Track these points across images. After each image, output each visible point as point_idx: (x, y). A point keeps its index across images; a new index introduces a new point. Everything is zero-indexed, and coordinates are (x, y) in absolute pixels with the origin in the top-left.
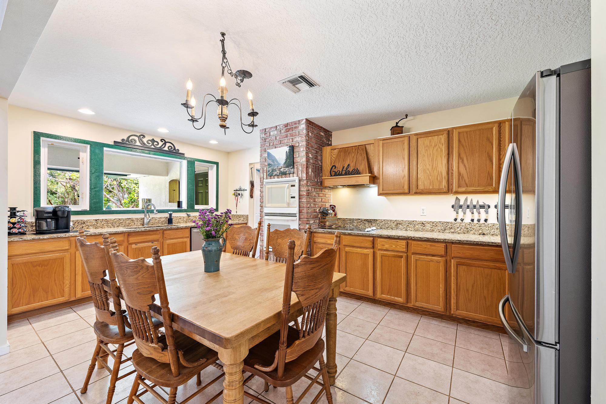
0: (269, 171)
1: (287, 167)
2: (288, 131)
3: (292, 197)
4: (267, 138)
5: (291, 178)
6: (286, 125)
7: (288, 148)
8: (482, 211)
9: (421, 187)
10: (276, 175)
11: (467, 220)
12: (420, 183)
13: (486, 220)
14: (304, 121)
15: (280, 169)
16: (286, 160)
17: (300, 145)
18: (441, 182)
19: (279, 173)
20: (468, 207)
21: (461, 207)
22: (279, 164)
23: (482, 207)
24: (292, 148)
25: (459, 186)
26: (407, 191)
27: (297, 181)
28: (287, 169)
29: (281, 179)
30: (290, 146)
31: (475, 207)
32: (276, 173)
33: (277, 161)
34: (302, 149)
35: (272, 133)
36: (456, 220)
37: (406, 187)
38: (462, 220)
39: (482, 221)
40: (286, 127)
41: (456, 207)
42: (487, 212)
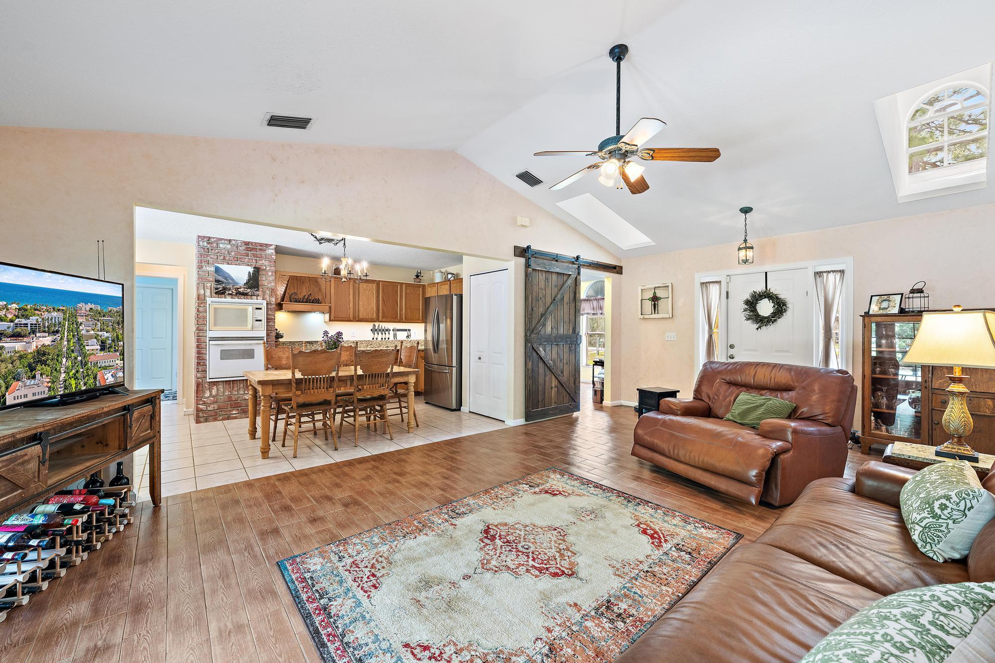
0: (217, 289)
1: (249, 288)
2: (247, 249)
3: (257, 320)
4: (212, 250)
5: (254, 300)
6: (247, 243)
7: (253, 269)
8: (387, 332)
9: (361, 317)
10: (229, 294)
11: (379, 339)
12: (360, 314)
13: (389, 339)
14: (273, 247)
15: (238, 288)
16: (249, 280)
17: (268, 269)
18: (373, 314)
19: (237, 294)
20: (380, 330)
21: (376, 330)
22: (235, 283)
23: (387, 330)
24: (257, 270)
25: (383, 318)
26: (352, 319)
27: (265, 304)
28: (249, 290)
29: (236, 300)
30: (255, 268)
31: (383, 330)
32: (231, 292)
33: (232, 279)
34: (270, 274)
35: (221, 246)
36: (373, 339)
37: (351, 316)
38: (377, 339)
39: (387, 339)
40: (245, 245)
41: (374, 330)
42: (389, 333)
